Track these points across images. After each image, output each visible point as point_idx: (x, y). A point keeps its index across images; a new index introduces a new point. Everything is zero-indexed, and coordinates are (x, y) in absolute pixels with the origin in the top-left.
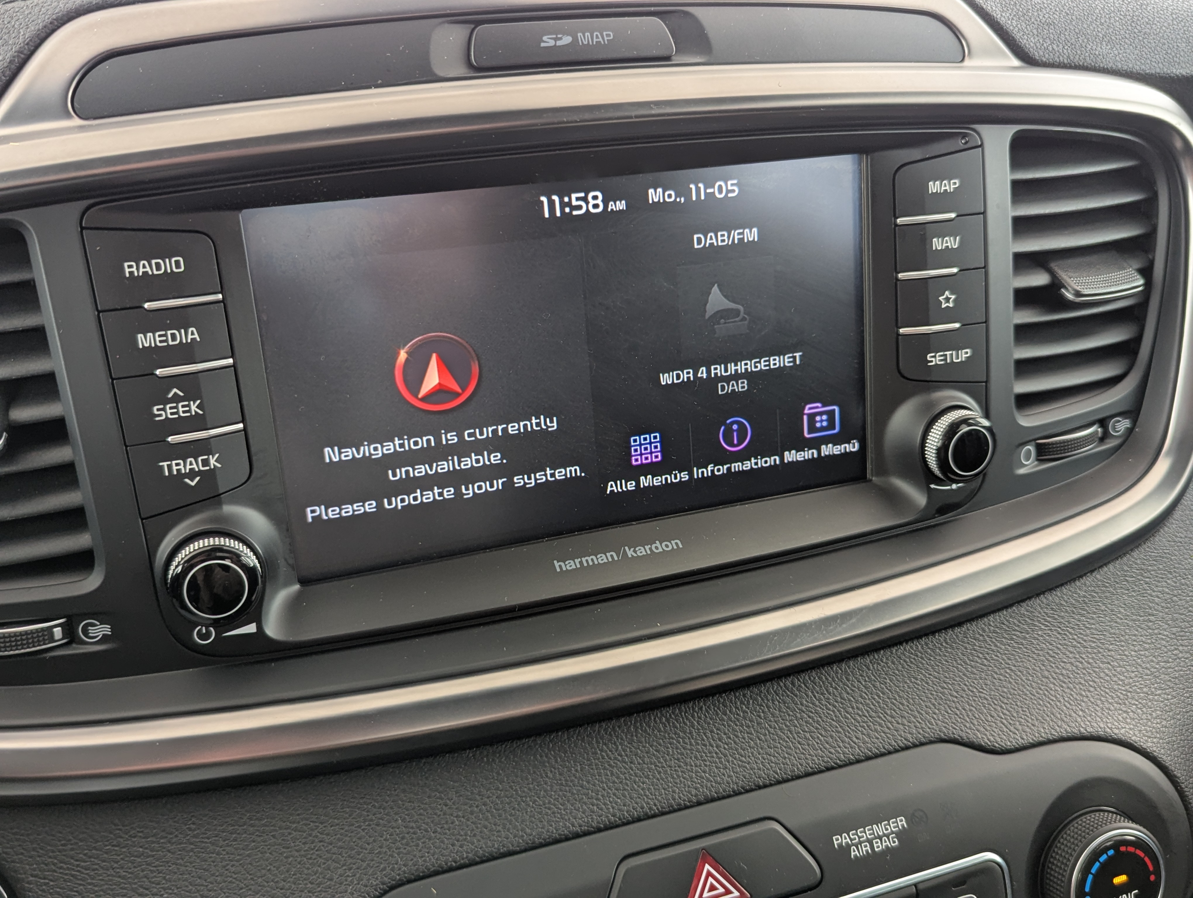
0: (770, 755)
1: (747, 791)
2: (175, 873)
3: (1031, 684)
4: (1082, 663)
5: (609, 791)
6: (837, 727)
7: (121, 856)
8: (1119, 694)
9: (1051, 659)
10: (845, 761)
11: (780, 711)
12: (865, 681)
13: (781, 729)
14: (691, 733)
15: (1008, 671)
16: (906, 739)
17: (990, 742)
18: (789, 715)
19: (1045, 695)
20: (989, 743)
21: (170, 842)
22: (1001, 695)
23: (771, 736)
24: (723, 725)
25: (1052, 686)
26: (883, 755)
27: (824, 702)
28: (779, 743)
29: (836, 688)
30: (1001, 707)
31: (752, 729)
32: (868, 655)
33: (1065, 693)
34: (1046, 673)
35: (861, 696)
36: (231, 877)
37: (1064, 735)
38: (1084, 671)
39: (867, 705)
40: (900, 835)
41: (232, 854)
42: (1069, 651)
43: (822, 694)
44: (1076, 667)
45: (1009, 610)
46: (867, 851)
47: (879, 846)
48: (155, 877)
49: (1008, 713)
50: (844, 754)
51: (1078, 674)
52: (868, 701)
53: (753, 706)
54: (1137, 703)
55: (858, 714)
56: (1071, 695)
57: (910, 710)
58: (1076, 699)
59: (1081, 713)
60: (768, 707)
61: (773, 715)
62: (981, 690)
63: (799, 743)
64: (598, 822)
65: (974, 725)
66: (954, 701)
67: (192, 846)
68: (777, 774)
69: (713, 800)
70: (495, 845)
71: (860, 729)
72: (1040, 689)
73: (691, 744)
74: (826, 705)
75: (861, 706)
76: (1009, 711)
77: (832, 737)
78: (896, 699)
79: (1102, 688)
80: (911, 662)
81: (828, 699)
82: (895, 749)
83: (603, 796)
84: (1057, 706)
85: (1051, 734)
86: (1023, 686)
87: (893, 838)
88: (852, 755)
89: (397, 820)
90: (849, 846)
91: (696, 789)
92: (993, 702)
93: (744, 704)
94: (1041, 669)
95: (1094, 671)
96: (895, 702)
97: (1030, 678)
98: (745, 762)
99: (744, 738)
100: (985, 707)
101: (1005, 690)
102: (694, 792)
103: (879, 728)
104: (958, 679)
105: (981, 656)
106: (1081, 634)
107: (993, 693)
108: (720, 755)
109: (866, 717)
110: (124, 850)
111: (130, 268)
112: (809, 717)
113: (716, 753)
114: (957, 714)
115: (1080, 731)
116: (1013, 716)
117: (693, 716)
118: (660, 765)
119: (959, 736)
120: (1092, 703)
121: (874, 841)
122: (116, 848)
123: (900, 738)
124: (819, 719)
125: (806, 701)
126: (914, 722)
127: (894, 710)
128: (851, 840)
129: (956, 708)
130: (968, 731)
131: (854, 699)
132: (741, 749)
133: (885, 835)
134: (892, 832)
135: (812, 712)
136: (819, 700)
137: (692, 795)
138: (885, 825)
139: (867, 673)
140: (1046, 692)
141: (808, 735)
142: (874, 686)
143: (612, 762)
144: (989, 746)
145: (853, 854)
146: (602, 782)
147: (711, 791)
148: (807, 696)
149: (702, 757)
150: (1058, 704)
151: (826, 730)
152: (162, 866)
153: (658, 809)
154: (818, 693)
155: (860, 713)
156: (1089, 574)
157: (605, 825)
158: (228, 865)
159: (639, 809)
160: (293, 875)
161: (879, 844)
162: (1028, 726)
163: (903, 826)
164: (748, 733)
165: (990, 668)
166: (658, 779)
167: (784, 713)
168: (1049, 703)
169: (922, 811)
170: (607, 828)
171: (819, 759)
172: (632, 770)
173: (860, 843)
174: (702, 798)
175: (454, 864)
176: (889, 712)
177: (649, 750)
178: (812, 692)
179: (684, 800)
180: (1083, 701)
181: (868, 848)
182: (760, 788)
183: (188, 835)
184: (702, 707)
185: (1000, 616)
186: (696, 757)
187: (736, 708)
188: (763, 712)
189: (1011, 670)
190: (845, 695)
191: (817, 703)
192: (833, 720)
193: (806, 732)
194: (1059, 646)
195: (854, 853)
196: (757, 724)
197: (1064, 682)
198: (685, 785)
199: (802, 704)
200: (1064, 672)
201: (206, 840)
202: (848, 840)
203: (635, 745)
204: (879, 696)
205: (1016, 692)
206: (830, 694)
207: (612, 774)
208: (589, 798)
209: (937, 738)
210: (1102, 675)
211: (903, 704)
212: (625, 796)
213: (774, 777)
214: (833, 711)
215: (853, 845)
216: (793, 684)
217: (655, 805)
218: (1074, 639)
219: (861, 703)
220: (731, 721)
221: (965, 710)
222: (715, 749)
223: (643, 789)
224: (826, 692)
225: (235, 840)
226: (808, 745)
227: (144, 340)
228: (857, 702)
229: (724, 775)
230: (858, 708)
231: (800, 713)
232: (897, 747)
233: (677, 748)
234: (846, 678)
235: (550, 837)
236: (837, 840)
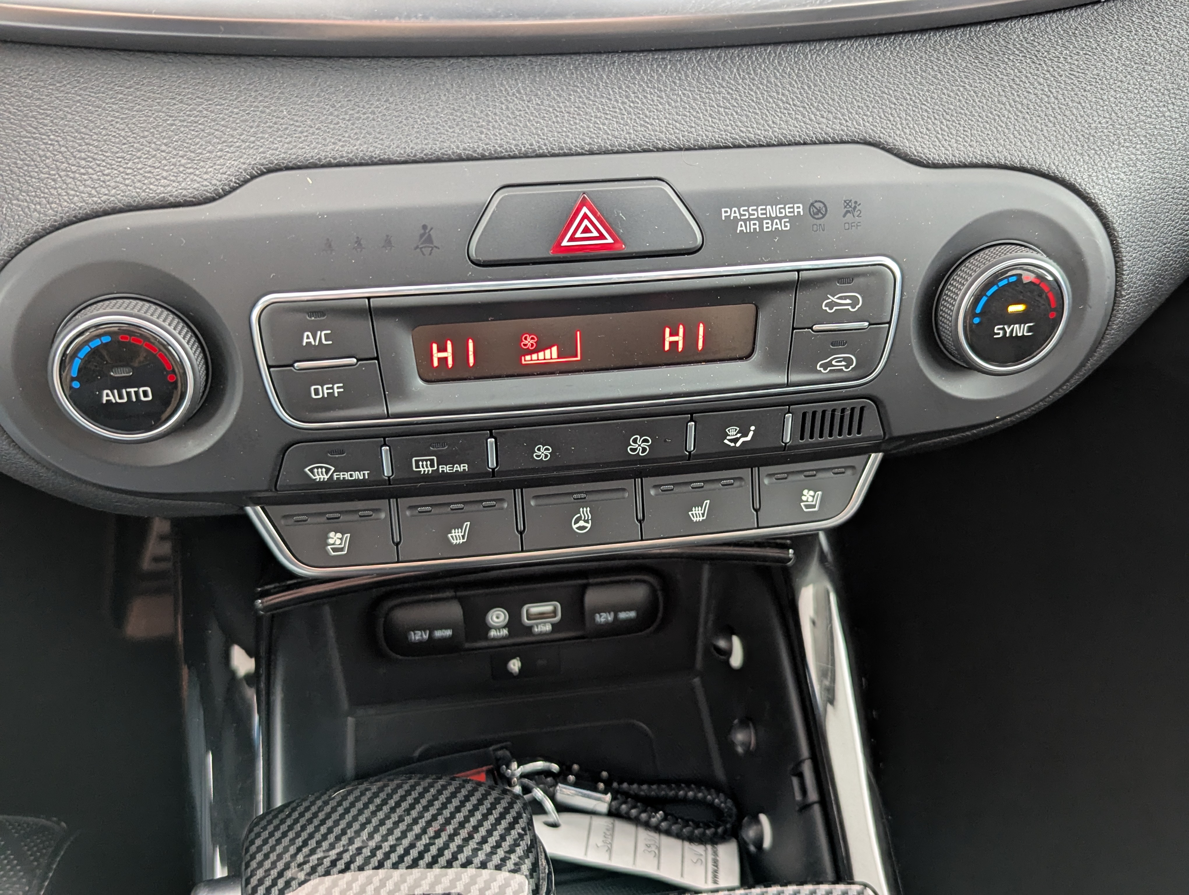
0: (676, 121)
1: (645, 151)
2: (63, 119)
3: (983, 107)
4: (1048, 97)
5: (501, 124)
6: (755, 109)
7: (12, 94)
8: (1080, 136)
9: (1015, 87)
10: (754, 141)
11: (698, 81)
12: (799, 69)
13: (695, 99)
14: (597, 85)
15: (962, 89)
16: (826, 134)
17: (917, 153)
18: (707, 88)
19: (995, 120)
20: (916, 154)
21: (58, 90)
22: (945, 111)
23: (683, 104)
24: (634, 83)
25: (1006, 113)
26: (798, 144)
27: (747, 82)
28: (689, 112)
29: (764, 70)
30: (942, 122)
31: (663, 94)
32: (809, 45)
33: (1018, 122)
34: (1004, 99)
35: (790, 84)
36: (115, 132)
37: (1003, 162)
38: (1048, 106)
39: (794, 93)
40: (792, 220)
41: (117, 112)
42: (1038, 82)
43: (749, 73)
44: (1041, 99)
45: (984, 28)
46: (755, 229)
47: (768, 227)
48: (43, 119)
49: (946, 129)
50: (755, 134)
51: (1040, 107)
52: (796, 90)
53: (670, 71)
54: (1097, 149)
55: (781, 100)
56: (1024, 125)
57: (841, 108)
58: (1028, 131)
59: (1028, 144)
60: (687, 76)
61: (690, 84)
62: (924, 103)
63: (711, 115)
64: (483, 149)
65: (905, 133)
66: (890, 108)
67: (79, 98)
68: (679, 139)
69: (606, 152)
70: (377, 152)
71: (779, 114)
72: (991, 113)
73: (595, 96)
74: (749, 85)
75: (787, 93)
76: (949, 128)
77: (747, 116)
78: (827, 94)
79: (1063, 126)
80: (855, 60)
81: (754, 79)
82: (811, 140)
83: (493, 127)
84: (1004, 133)
85: (987, 158)
86: (973, 107)
87: (785, 222)
88: (764, 137)
89: (282, 111)
90: (736, 220)
91: (591, 138)
92: (934, 116)
93: (661, 67)
94: (999, 94)
95: (1060, 108)
96: (826, 96)
97: (984, 101)
98: (648, 123)
99: (653, 101)
100: (923, 119)
101: (952, 107)
102: (588, 140)
103: (800, 117)
104: (902, 87)
105: (936, 68)
106: (1059, 67)
107: (937, 107)
108: (624, 112)
109: (790, 104)
110: (13, 89)
112: (728, 93)
113: (620, 109)
114: (890, 121)
115: (1020, 161)
116: (951, 134)
117: (604, 69)
118: (558, 109)
119: (886, 141)
120: (1046, 138)
121: (765, 222)
122: (7, 86)
123: (820, 131)
124: (738, 98)
125: (729, 77)
126: (840, 119)
127: (823, 104)
128: (741, 215)
129: (891, 114)
130: (896, 138)
131: (781, 84)
132: (647, 109)
133: (777, 217)
134: (786, 217)
135: (732, 89)
136: (744, 79)
137: (585, 143)
138: (780, 208)
139: (803, 61)
140: (997, 118)
141: (722, 110)
142: (807, 76)
143: (509, 98)
144: (915, 156)
145: (739, 229)
146: (495, 114)
147: (606, 143)
148: (732, 72)
149: (603, 109)
150: (1006, 131)
151: (742, 110)
152: (49, 110)
153: (547, 149)
154: (744, 72)
155: (784, 99)
156: (1090, 6)
157: (490, 153)
158: (112, 121)
159: (528, 145)
160: (175, 141)
161: (770, 225)
162: (964, 145)
163: (799, 212)
164: (658, 96)
165: (942, 83)
166: (554, 122)
167: (703, 84)
168: (997, 128)
169: (825, 206)
170: (491, 158)
171: (727, 135)
172: (529, 109)
173: (749, 220)
174: (595, 148)
175: (332, 161)
176: (816, 105)
177: (550, 93)
178: (738, 70)
179: (576, 146)
180: (1035, 134)
181: (757, 227)
182: (658, 150)
183: (76, 87)
184: (615, 62)
185: (970, 32)
186: (598, 108)
187: (652, 70)
188: (680, 79)
189: (965, 89)
190: (773, 80)
191: (740, 81)
192: (753, 101)
193: (721, 107)
194: (1029, 75)
195: (741, 227)
196: (671, 89)
197: (1021, 112)
198: (580, 132)
199: (723, 79)
200: (1025, 101)
201: (93, 95)
202: (737, 215)
203: (536, 86)
204: (809, 87)
205: (962, 111)
206: (756, 75)
207: (507, 108)
208: (479, 126)
209: (861, 139)
210: (1067, 113)
211: (833, 100)
212: (516, 131)
213: (676, 143)
214: (756, 93)
215: (741, 220)
216: (719, 57)
217: (545, 145)
218: (1049, 71)
219: (788, 91)
220: (644, 82)
221: (900, 118)
222: (619, 105)
223: (536, 128)
224: (752, 72)
225: (121, 100)
226: (720, 120)
228: (784, 88)
229: (623, 130)
230: (783, 95)
231: (719, 88)
232: (814, 139)
233: (580, 97)
234: (779, 62)
235: (432, 154)
236: (726, 212)
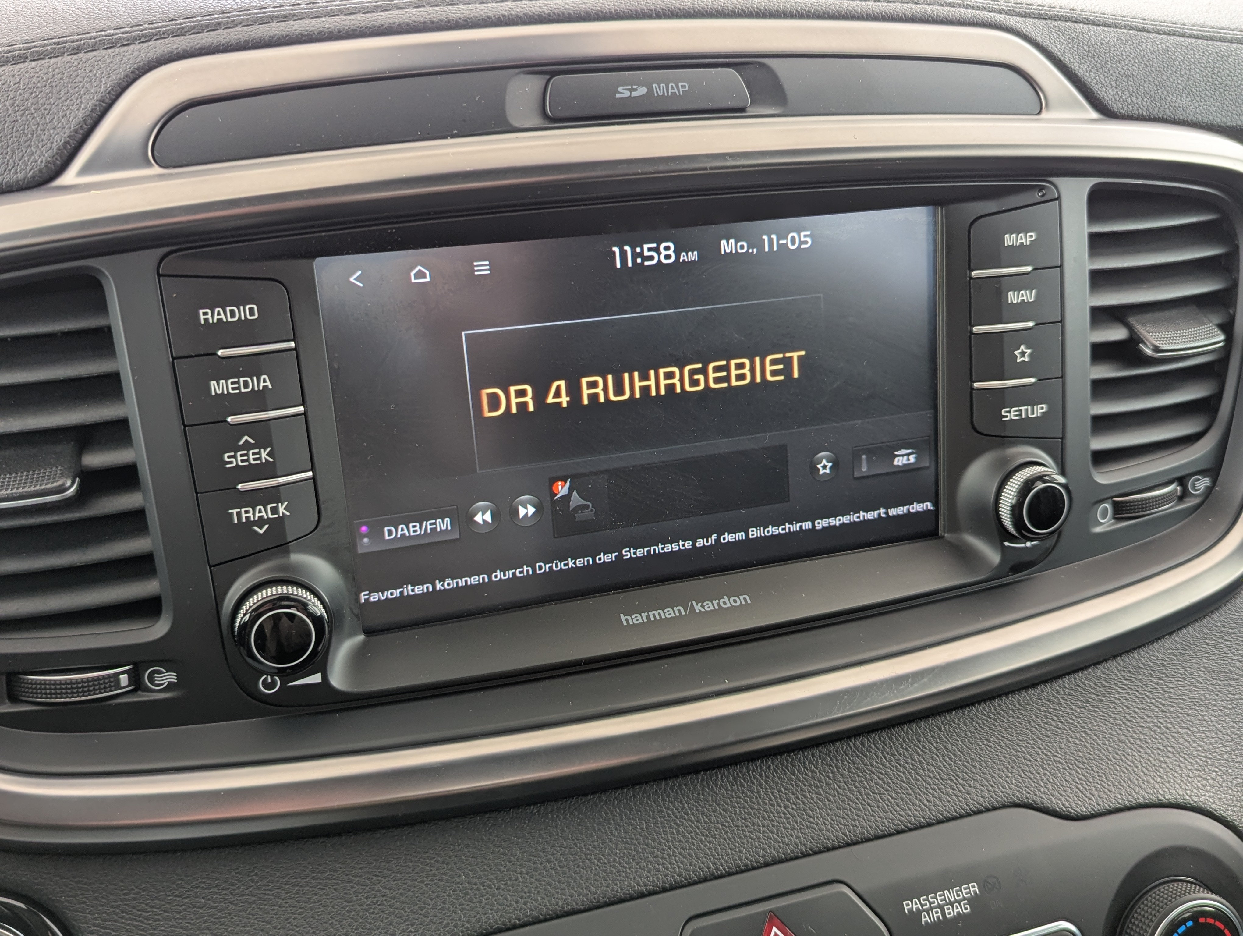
0: (839, 817)
1: (816, 853)
2: (238, 925)
3: (1107, 749)
4: (1160, 728)
5: (675, 850)
6: (907, 789)
7: (184, 907)
8: (1199, 761)
9: (1128, 723)
10: (915, 824)
11: (849, 772)
12: (937, 742)
13: (850, 790)
14: (758, 792)
15: (1084, 735)
16: (978, 803)
17: (1065, 807)
18: (859, 776)
19: (1122, 760)
20: (1064, 809)
21: (231, 893)
22: (1076, 760)
23: (841, 797)
24: (791, 784)
25: (1129, 751)
26: (954, 818)
27: (894, 763)
28: (849, 804)
29: (906, 750)
30: (1076, 771)
31: (821, 790)
32: (940, 716)
33: (1143, 758)
34: (1123, 738)
35: (933, 759)
36: (293, 930)
37: (1142, 801)
38: (1163, 737)
39: (939, 767)
40: (972, 901)
41: (294, 907)
42: (1147, 715)
43: (893, 755)
44: (1155, 732)
45: (1085, 672)
46: (938, 918)
47: (950, 913)
48: (217, 928)
49: (1083, 778)
50: (914, 816)
51: (1156, 739)
52: (939, 763)
53: (822, 765)
54: (1217, 770)
55: (929, 776)
56: (1149, 760)
57: (983, 773)
58: (1154, 765)
59: (1159, 780)
60: (837, 767)
61: (842, 776)
62: (1056, 754)
63: (869, 805)
64: (664, 882)
65: (1048, 789)
66: (1027, 765)
67: (254, 898)
68: (846, 836)
69: (781, 861)
70: (559, 903)
71: (931, 791)
72: (1117, 754)
73: (759, 804)
74: (896, 767)
75: (932, 768)
76: (1084, 776)
77: (902, 799)
78: (968, 762)
79: (1181, 754)
80: (984, 724)
81: (899, 760)
82: (967, 813)
83: (669, 855)
84: (1134, 771)
85: (1128, 801)
86: (1099, 750)
87: (965, 905)
88: (923, 818)
89: (460, 876)
90: (919, 912)
91: (763, 850)
92: (1068, 766)
93: (813, 764)
94: (1118, 734)
95: (1173, 737)
96: (967, 764)
97: (1107, 742)
98: (813, 823)
99: (813, 799)
100: (1059, 771)
101: (1081, 754)
102: (761, 852)
103: (950, 791)
104: (1031, 742)
105: (1055, 718)
106: (1159, 698)
107: (1068, 757)
108: (788, 816)
109: (937, 779)
110: (186, 901)
111: (204, 315)
112: (879, 778)
113: (784, 813)
114: (1030, 778)
115: (1158, 798)
116: (1089, 782)
117: (761, 776)
118: (727, 824)
119: (1033, 801)
120: (1171, 769)
121: (945, 907)
122: (178, 899)
123: (972, 802)
124: (890, 781)
125: (876, 762)
126: (987, 786)
127: (966, 773)
128: (922, 905)
129: (1030, 772)
130: (1042, 795)
131: (925, 760)
132: (810, 809)
133: (956, 901)
134: (964, 899)
135: (882, 773)
136: (890, 761)
137: (759, 856)
138: (957, 891)
139: (938, 734)
140: (1123, 757)
141: (878, 797)
142: (946, 748)
143: (678, 821)
144: (1064, 811)
145: (923, 920)
146: (668, 841)
147: (778, 852)
148: (877, 757)
149: (769, 817)
150: (1136, 769)
151: (896, 793)
152: (224, 917)
153: (725, 870)
154: (888, 754)
155: (931, 775)
156: (1167, 637)
157: (671, 885)
158: (290, 917)
159: (705, 869)
160: (355, 929)
161: (951, 910)
162: (1104, 792)
163: (975, 892)
164: (816, 793)
165: (1065, 731)
166: (725, 839)
167: (854, 774)
168: (1126, 768)
169: (995, 877)
170: (672, 888)
171: (889, 822)
172: (699, 829)
173: (931, 909)
174: (769, 859)
175: (517, 922)
176: (960, 775)
177: (716, 808)
178: (882, 753)
179: (751, 861)
180: (1162, 767)
181: (940, 914)
182: (828, 850)
183: (250, 887)
184: (770, 766)
185: (1075, 678)
186: (763, 817)
187: (805, 767)
188: (832, 772)
189: (1087, 734)
190: (916, 757)
191: (887, 764)
192: (903, 782)
193: (876, 794)
194: (1137, 710)
195: (925, 919)
196: (826, 784)
197: (1142, 748)
198: (752, 845)
199: (872, 765)
200: (1142, 737)
201: (268, 892)
202: (919, 905)
203: (702, 804)
204: (950, 758)
205: (1091, 757)
206: (900, 755)
207: (678, 833)
208: (654, 857)
209: (1010, 803)
210: (1181, 740)
211: (975, 767)
212: (691, 856)
213: (843, 839)
214: (904, 773)
215: (924, 910)
216: (863, 744)
217: (722, 865)
218: (1152, 703)
219: (933, 765)
220: (800, 781)
221: (1039, 774)
222: (783, 809)
223: (709, 849)
224: (896, 753)
225: (297, 893)
226: (878, 807)
227: (217, 387)
228: (928, 763)
229: (792, 836)
230: (929, 770)
231: (870, 774)
232: (969, 811)
233: (744, 808)
234: (917, 739)
235: (615, 896)
236: (908, 905)
